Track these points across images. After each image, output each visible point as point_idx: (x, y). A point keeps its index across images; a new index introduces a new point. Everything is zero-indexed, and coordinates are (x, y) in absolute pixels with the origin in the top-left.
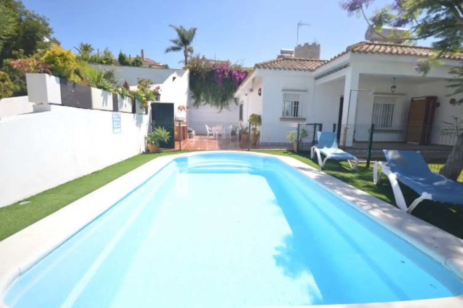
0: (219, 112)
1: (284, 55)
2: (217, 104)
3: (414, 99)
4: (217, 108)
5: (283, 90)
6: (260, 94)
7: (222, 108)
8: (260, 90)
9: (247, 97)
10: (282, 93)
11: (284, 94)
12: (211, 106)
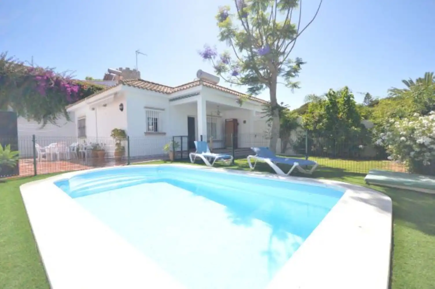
0: (42, 128)
1: (112, 74)
2: (37, 118)
3: (227, 120)
4: (39, 123)
5: (146, 107)
6: (122, 110)
7: (45, 123)
8: (122, 105)
9: (94, 112)
10: (144, 111)
11: (146, 111)
12: (29, 121)
